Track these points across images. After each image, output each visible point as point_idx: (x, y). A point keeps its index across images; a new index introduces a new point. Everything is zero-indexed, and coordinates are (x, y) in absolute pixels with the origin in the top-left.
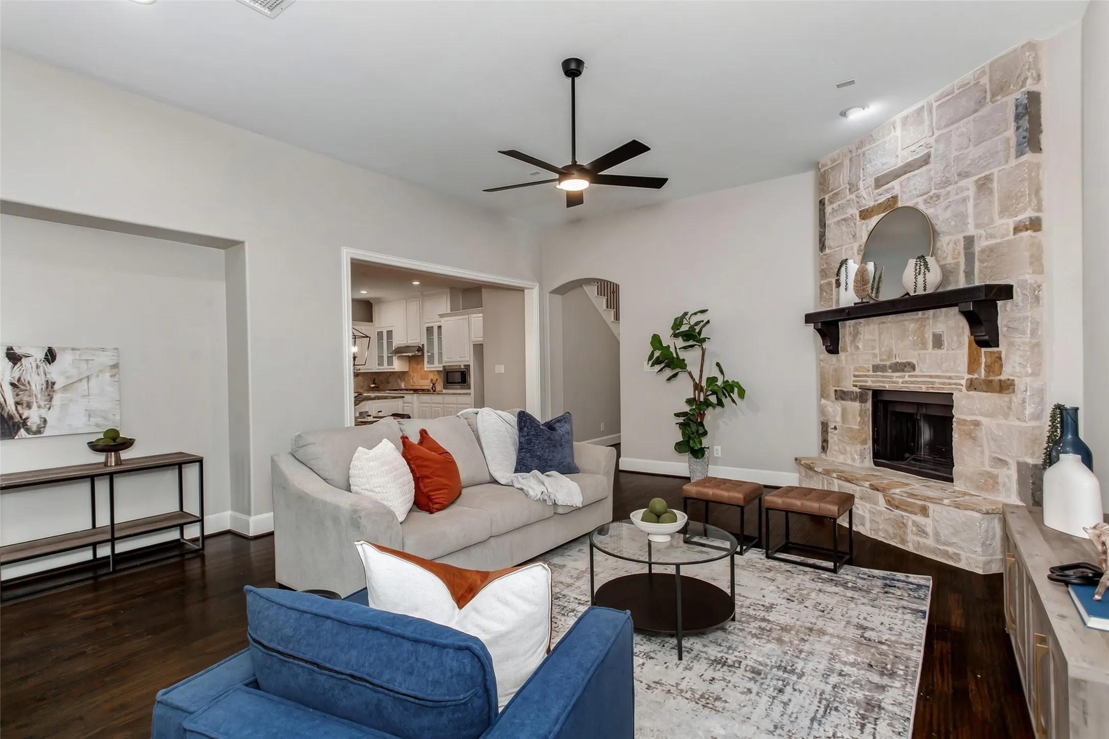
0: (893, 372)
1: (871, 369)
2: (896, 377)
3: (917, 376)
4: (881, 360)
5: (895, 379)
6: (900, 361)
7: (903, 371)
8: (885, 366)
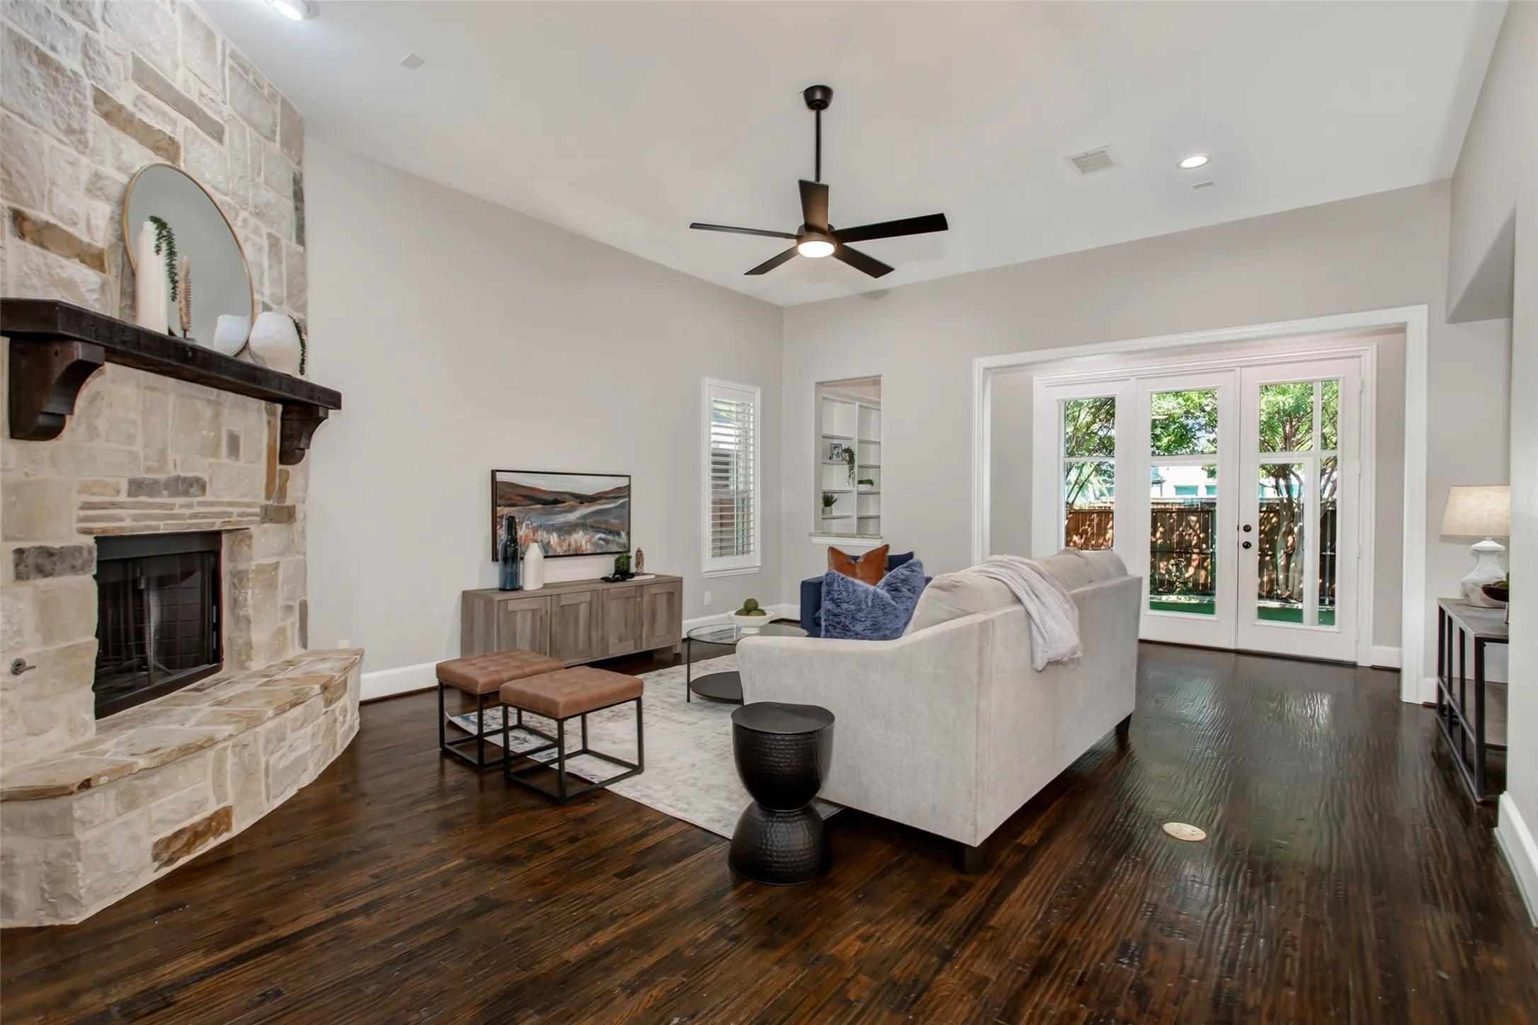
0: (171, 496)
1: (124, 486)
2: (181, 506)
3: (212, 504)
4: (149, 470)
5: (177, 511)
6: (183, 474)
7: (186, 493)
8: (156, 482)
